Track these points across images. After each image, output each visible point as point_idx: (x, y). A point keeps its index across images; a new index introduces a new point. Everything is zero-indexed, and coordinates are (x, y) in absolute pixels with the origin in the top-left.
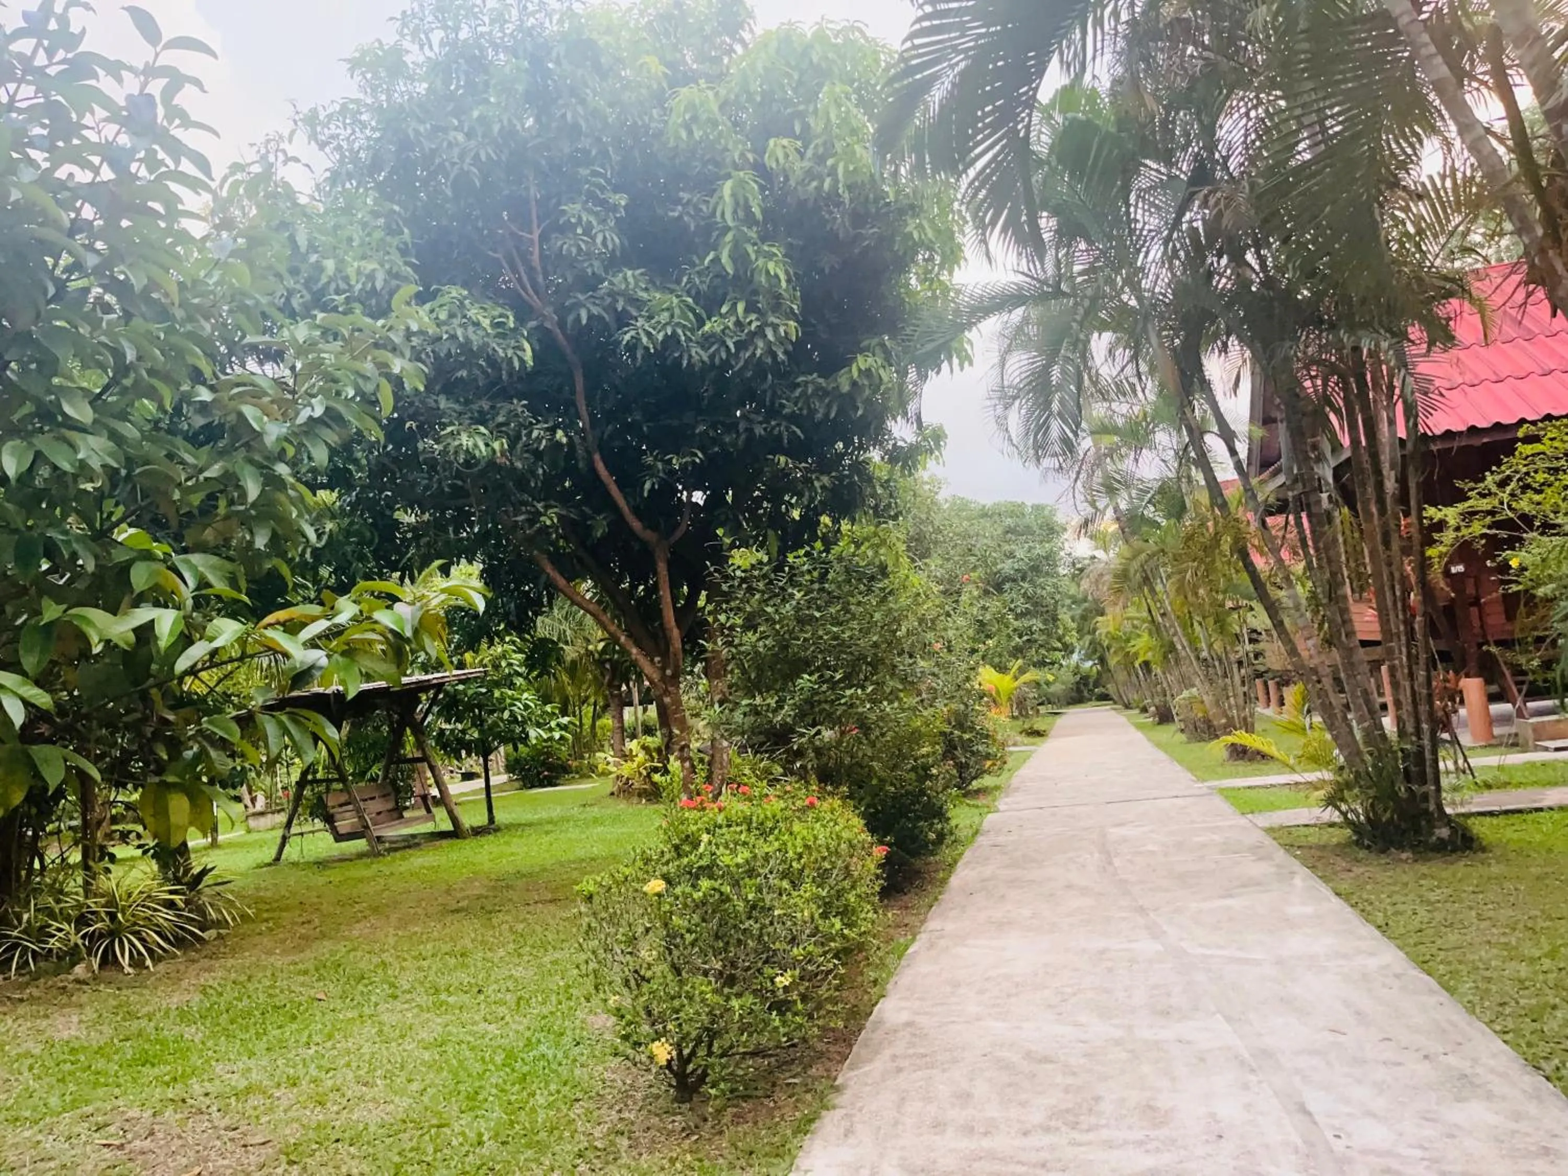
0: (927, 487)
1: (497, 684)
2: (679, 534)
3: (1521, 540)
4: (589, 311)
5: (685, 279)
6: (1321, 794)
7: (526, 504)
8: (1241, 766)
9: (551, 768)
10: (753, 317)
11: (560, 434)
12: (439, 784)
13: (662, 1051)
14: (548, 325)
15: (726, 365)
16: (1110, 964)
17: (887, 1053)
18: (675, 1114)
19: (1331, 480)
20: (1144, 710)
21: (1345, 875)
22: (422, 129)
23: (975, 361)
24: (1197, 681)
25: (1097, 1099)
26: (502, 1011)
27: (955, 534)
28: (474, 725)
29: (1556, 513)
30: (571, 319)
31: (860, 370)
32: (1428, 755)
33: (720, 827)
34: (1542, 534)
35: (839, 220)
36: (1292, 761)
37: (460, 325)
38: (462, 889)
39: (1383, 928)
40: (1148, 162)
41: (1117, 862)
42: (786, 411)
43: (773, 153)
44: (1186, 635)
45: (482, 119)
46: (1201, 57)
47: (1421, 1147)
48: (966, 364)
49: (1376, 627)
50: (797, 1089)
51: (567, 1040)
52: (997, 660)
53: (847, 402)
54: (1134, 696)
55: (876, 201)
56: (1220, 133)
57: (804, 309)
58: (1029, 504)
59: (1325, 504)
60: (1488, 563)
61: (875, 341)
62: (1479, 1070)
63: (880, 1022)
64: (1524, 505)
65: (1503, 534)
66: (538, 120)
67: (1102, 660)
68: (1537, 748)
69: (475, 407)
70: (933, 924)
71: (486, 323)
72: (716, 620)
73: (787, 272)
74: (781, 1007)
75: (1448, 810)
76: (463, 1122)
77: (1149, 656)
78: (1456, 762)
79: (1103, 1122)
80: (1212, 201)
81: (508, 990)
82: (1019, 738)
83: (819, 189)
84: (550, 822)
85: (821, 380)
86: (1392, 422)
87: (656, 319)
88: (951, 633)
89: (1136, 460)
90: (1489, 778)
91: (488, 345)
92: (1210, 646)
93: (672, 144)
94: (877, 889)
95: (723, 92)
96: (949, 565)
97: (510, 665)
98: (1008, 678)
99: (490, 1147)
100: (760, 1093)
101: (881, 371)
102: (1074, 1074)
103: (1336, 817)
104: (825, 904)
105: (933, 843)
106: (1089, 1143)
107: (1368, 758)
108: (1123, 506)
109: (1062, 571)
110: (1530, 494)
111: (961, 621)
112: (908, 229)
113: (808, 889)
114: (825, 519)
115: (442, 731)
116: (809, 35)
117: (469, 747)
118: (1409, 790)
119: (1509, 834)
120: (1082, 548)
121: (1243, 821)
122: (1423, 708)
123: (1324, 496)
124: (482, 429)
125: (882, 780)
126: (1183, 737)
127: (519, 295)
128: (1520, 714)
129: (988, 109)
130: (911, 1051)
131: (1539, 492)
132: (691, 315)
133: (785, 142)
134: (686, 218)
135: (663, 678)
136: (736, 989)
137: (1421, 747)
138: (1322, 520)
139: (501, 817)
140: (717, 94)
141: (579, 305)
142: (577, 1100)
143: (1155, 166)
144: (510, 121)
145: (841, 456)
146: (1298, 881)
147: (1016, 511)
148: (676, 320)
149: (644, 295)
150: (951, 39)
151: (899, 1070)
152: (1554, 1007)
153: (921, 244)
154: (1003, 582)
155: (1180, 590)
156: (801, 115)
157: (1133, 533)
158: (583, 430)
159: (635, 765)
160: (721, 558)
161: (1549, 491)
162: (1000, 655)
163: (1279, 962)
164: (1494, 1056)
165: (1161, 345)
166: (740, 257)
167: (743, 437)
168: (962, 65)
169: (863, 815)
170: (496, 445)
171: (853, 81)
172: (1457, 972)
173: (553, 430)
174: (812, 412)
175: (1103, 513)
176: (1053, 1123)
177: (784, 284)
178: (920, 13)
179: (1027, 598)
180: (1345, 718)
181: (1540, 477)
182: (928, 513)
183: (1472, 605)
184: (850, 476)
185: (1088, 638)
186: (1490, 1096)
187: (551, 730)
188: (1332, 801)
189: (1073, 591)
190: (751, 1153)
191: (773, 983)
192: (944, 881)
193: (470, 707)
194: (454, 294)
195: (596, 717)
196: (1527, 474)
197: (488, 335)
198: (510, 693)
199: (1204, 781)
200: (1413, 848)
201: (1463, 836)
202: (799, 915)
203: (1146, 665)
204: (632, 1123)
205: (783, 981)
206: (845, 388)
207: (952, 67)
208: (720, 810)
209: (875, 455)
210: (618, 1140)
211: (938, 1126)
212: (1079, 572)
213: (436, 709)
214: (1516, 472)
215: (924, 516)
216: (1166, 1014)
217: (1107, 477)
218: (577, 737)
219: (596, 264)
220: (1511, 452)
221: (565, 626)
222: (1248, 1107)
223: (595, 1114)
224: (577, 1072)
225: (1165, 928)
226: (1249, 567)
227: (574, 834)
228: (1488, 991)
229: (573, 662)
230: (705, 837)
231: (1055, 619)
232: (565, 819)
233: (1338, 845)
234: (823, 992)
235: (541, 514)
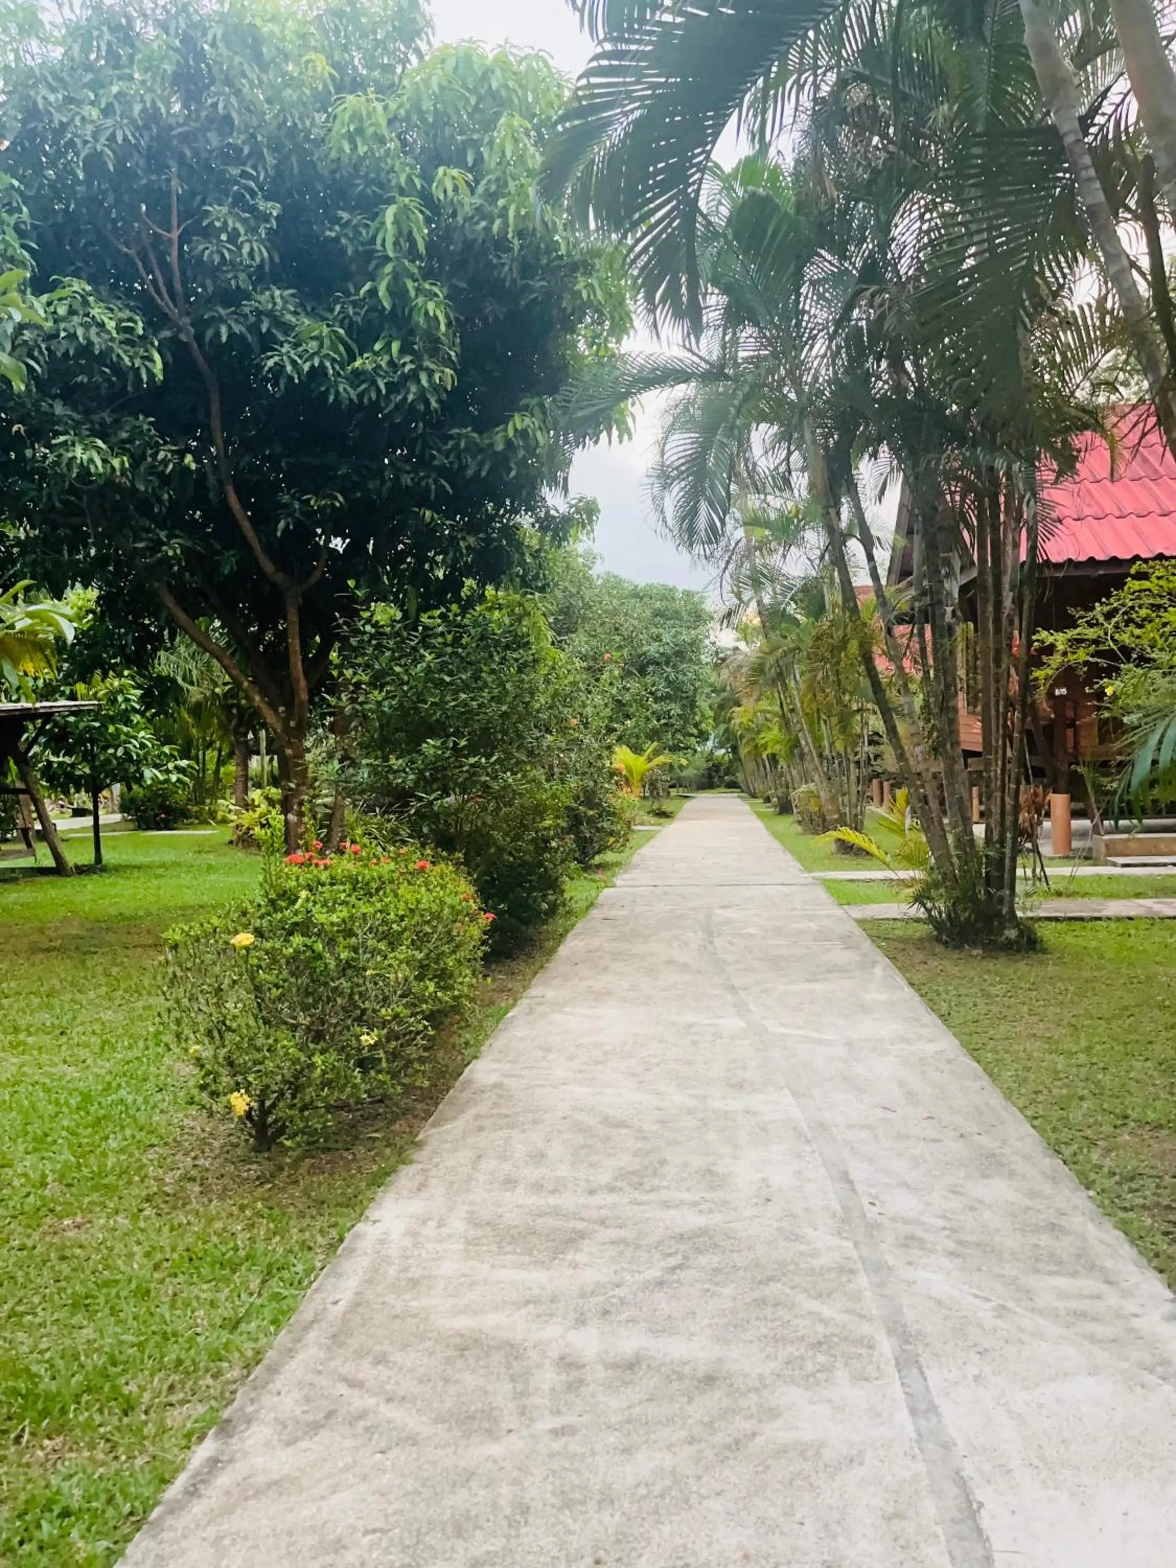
0: (581, 560)
1: (112, 720)
2: (314, 579)
3: (1118, 670)
4: (230, 328)
5: (338, 308)
6: (910, 891)
7: (148, 530)
8: (847, 860)
9: (168, 810)
10: (408, 359)
11: (189, 458)
12: (43, 818)
13: (240, 1102)
14: (183, 337)
15: (375, 406)
16: (695, 1038)
17: (471, 1112)
18: (251, 1163)
19: (956, 596)
20: (768, 800)
21: (921, 967)
22: (52, 98)
23: (634, 435)
24: (816, 778)
25: (663, 1163)
26: (83, 1053)
27: (605, 612)
28: (84, 759)
29: (1152, 647)
30: (209, 333)
31: (516, 430)
32: (1007, 862)
33: (323, 885)
34: (1137, 666)
35: (508, 269)
36: (888, 859)
37: (81, 325)
38: (57, 929)
39: (945, 1018)
40: (823, 252)
41: (717, 941)
42: (436, 463)
43: (441, 182)
44: (812, 732)
45: (120, 95)
46: (885, 148)
47: (944, 1217)
48: (626, 437)
49: (980, 739)
50: (377, 1144)
51: (150, 1086)
52: (633, 740)
53: (501, 461)
54: (759, 786)
55: (548, 251)
56: (895, 232)
57: (461, 356)
58: (681, 589)
59: (948, 618)
60: (1087, 690)
61: (535, 401)
62: (1006, 1150)
63: (469, 1082)
64: (1125, 638)
65: (1103, 662)
66: (186, 105)
67: (735, 749)
68: (1106, 863)
69: (96, 418)
70: (535, 991)
71: (111, 325)
72: (341, 674)
73: (447, 316)
74: (365, 1064)
75: (1019, 914)
76: (27, 1163)
77: (777, 748)
78: (1034, 871)
79: (665, 1184)
80: (877, 300)
81: (94, 1033)
82: (647, 818)
83: (488, 229)
84: (162, 865)
85: (475, 435)
86: (1016, 545)
87: (304, 347)
88: (589, 710)
89: (784, 556)
90: (1061, 887)
91: (111, 349)
92: (832, 744)
93: (333, 155)
94: (480, 954)
95: (393, 106)
96: (594, 642)
97: (127, 700)
98: (642, 759)
99: (53, 1188)
100: (340, 1145)
101: (538, 434)
102: (645, 1139)
103: (922, 913)
104: (422, 967)
105: (546, 913)
106: (649, 1203)
107: (955, 861)
108: (767, 600)
109: (704, 659)
110: (1132, 627)
111: (598, 700)
112: (577, 287)
113: (403, 952)
114: (469, 582)
115: (50, 763)
116: (491, 57)
117: (78, 783)
118: (988, 893)
119: (1069, 939)
120: (726, 638)
121: (839, 912)
122: (1009, 819)
123: (949, 610)
124: (100, 443)
125: (500, 850)
126: (799, 829)
127: (153, 298)
128: (1096, 830)
129: (660, 166)
130: (495, 1111)
131: (1140, 626)
132: (341, 348)
133: (455, 172)
134: (343, 241)
135: (286, 729)
136: (322, 1044)
137: (1003, 854)
138: (944, 632)
139: (108, 856)
140: (386, 108)
141: (221, 320)
142: (152, 1146)
143: (829, 257)
144: (153, 102)
145: (492, 518)
146: (878, 971)
147: (667, 594)
148: (325, 351)
149: (289, 317)
150: (624, 84)
151: (481, 1129)
152: (1082, 1098)
153: (589, 304)
154: (648, 663)
155: (811, 688)
156: (475, 145)
157: (772, 628)
158: (216, 458)
159: (257, 815)
160: (351, 609)
161: (1149, 626)
162: (637, 737)
163: (849, 1044)
164: (1021, 1139)
165: (814, 441)
166: (398, 292)
167: (389, 484)
168: (637, 114)
169: (475, 883)
170: (116, 463)
171: (534, 116)
172: (1003, 1059)
173: (181, 454)
174: (464, 467)
175: (747, 604)
176: (619, 1184)
177: (443, 328)
178: (599, 50)
179: (669, 683)
180: (941, 823)
181: (1143, 612)
182: (579, 587)
183: (1069, 726)
184: (499, 540)
185: (723, 727)
186: (1011, 1174)
187: (168, 772)
188: (919, 899)
189: (713, 678)
190: (323, 1203)
191: (359, 1041)
192: (553, 951)
193: (81, 741)
194: (76, 287)
195: (221, 762)
196: (1132, 608)
197: (112, 339)
198: (125, 729)
199: (810, 871)
200: (984, 946)
201: (1029, 938)
202: (392, 976)
203: (773, 758)
204: (207, 1170)
205: (368, 1039)
206: (500, 447)
207: (625, 114)
208: (326, 868)
209: (525, 520)
210: (189, 1185)
211: (510, 1183)
212: (721, 662)
213: (42, 740)
214: (1123, 605)
215: (574, 590)
216: (739, 1086)
217: (754, 568)
218: (199, 781)
219: (242, 276)
220: (1120, 585)
221: (191, 665)
222: (798, 1173)
223: (169, 1160)
224: (156, 1118)
225: (751, 1006)
226: (872, 672)
227: (186, 879)
228: (1026, 1079)
229: (198, 705)
230: (304, 894)
231: (693, 705)
232: (176, 864)
233: (921, 939)
234: (412, 1052)
235: (163, 544)
